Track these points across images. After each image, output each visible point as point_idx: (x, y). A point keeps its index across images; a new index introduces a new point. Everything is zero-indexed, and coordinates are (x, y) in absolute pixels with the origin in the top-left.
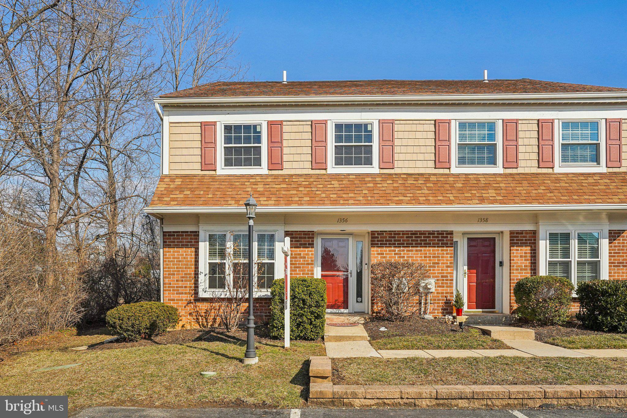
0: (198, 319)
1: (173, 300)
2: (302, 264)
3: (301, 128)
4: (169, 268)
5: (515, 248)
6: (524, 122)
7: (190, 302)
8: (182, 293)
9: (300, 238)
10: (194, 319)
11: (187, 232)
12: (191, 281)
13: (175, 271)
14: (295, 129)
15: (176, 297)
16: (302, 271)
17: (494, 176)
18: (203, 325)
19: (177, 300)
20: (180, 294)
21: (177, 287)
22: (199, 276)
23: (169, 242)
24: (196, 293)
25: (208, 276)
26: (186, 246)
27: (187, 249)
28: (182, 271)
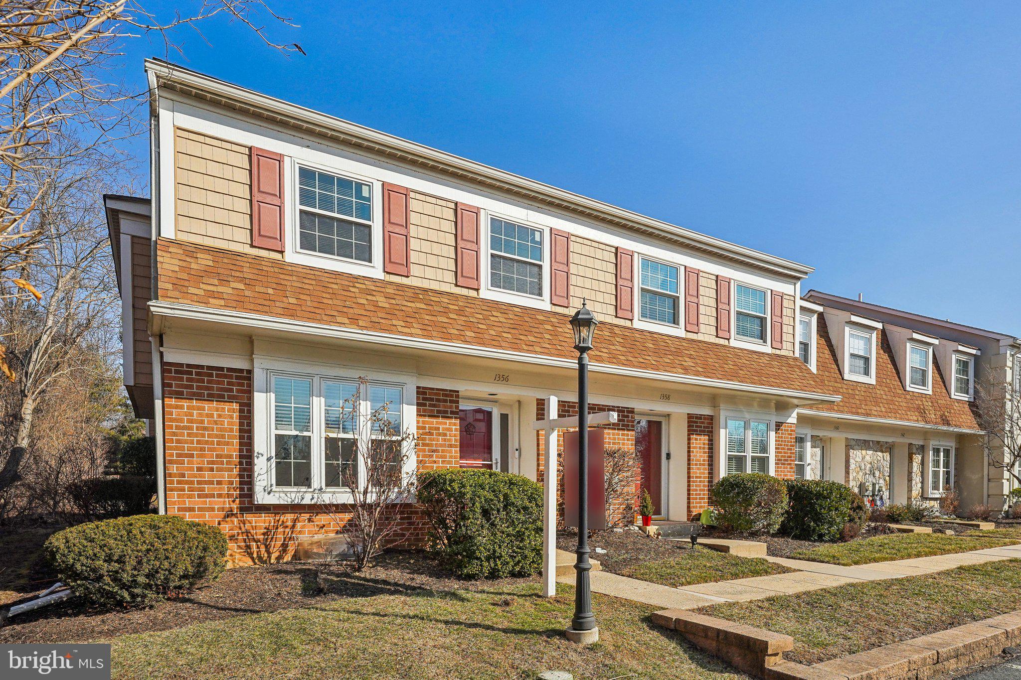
0: (248, 547)
1: (191, 509)
2: (441, 445)
3: (438, 211)
4: (178, 441)
6: (704, 275)
7: (230, 514)
8: (213, 496)
9: (438, 400)
10: (239, 547)
11: (222, 369)
12: (231, 470)
13: (195, 449)
14: (429, 209)
15: (197, 502)
16: (442, 457)
18: (260, 558)
19: (200, 509)
20: (207, 496)
21: (199, 483)
22: (256, 461)
23: (177, 386)
24: (250, 495)
25: (273, 461)
26: (220, 398)
27: (222, 405)
28: (210, 450)
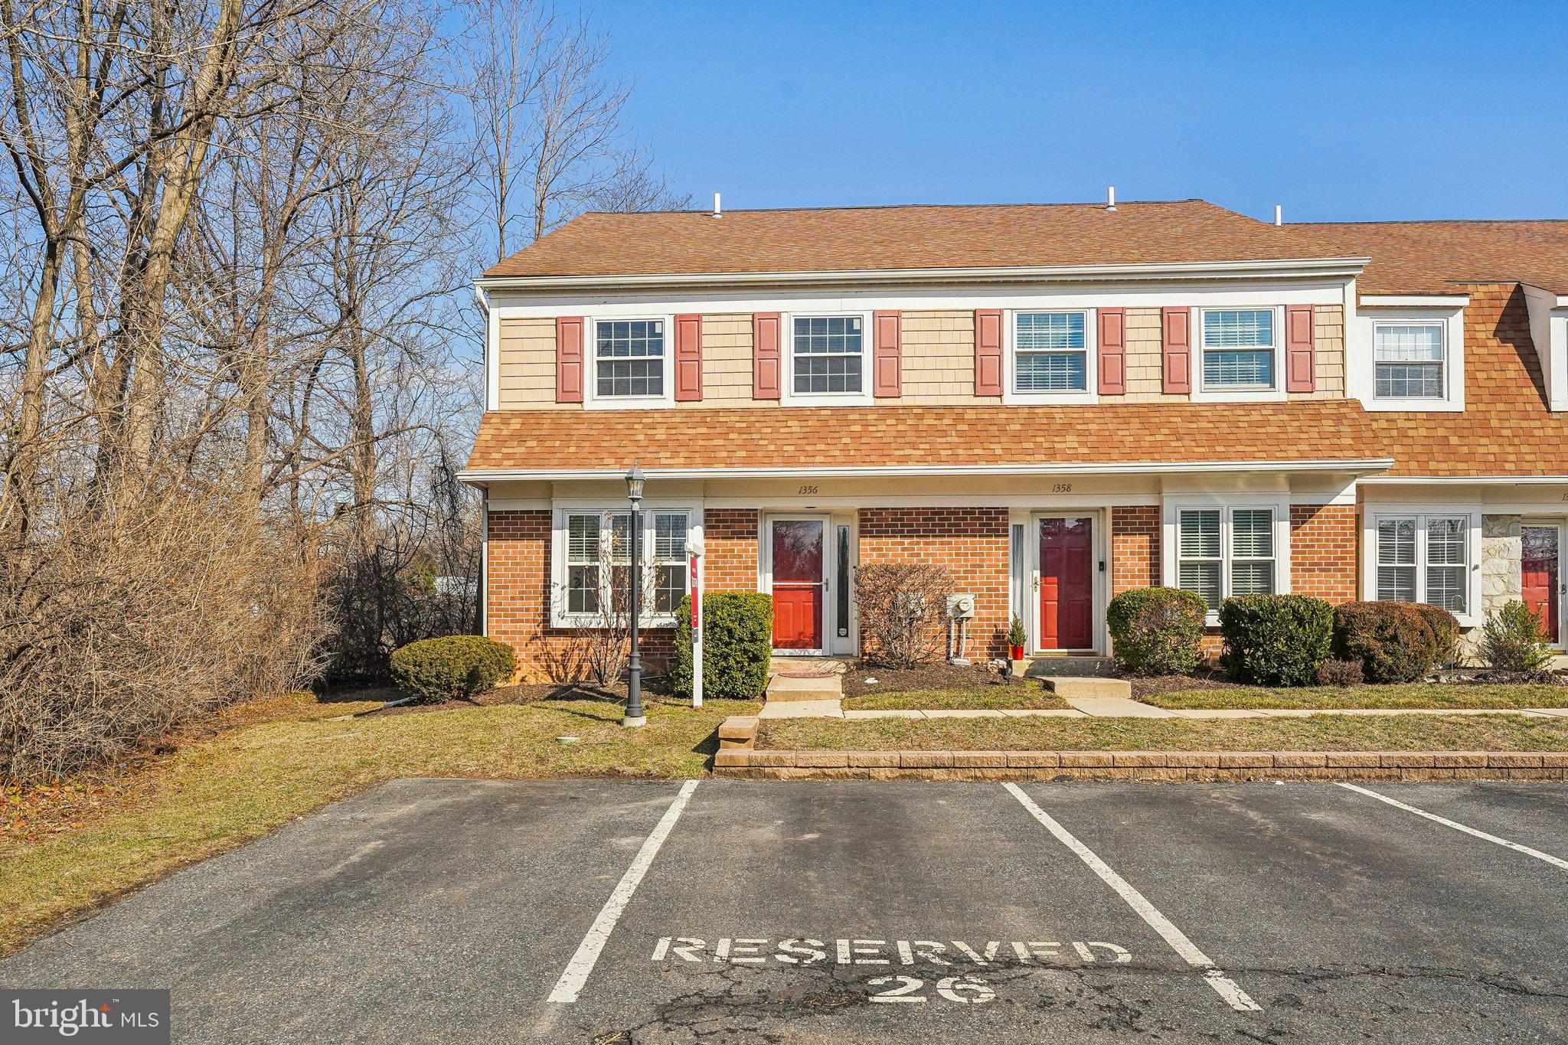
0: (549, 666)
1: (505, 633)
2: (736, 568)
3: (733, 328)
4: (497, 576)
5: (1121, 537)
6: (1136, 312)
7: (535, 637)
8: (522, 621)
9: (733, 521)
10: (542, 666)
11: (532, 512)
12: (537, 598)
13: (510, 581)
14: (722, 328)
15: (509, 626)
16: (736, 580)
17: (1081, 410)
18: (558, 677)
19: (513, 633)
20: (518, 621)
21: (512, 610)
22: (552, 590)
23: (498, 529)
24: (547, 620)
25: (567, 590)
26: (530, 537)
27: (531, 543)
28: (521, 582)
